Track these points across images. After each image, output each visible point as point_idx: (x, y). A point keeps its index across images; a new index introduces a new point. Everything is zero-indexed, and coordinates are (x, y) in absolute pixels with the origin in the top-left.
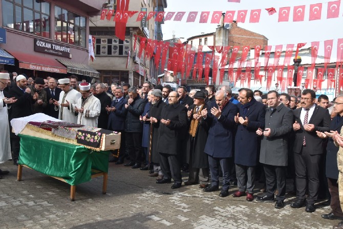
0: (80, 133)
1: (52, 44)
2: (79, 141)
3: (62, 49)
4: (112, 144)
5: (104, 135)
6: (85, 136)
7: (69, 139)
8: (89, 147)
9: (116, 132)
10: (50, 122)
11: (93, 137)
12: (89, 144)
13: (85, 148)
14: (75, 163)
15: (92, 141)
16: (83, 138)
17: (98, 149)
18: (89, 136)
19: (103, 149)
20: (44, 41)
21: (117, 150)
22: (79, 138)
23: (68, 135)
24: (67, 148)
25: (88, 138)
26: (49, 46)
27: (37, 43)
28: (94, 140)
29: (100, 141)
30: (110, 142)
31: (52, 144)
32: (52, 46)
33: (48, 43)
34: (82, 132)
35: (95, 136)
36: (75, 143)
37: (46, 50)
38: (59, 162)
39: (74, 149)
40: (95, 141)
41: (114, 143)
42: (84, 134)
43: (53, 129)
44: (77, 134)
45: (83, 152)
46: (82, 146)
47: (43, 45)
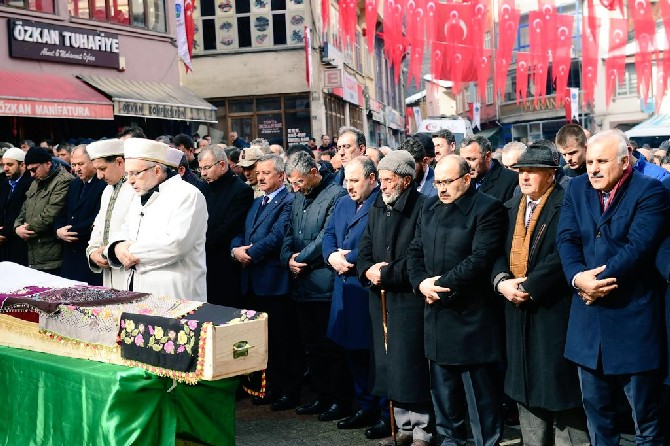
0: (130, 325)
1: (61, 29)
2: (130, 352)
3: (93, 43)
4: (236, 355)
5: (208, 327)
6: (147, 335)
7: (95, 347)
8: (158, 371)
9: (252, 313)
10: (34, 290)
11: (172, 334)
12: (160, 359)
13: (148, 377)
14: (119, 428)
15: (170, 349)
16: (140, 342)
17: (191, 378)
18: (158, 332)
19: (208, 374)
20: (37, 25)
21: (260, 372)
22: (128, 341)
23: (93, 334)
24: (88, 378)
25: (157, 342)
26: (52, 37)
27: (16, 33)
28: (177, 346)
29: (195, 349)
30: (230, 349)
31: (41, 367)
32: (62, 38)
33: (50, 27)
34: (137, 319)
35: (177, 332)
36: (115, 357)
37: (45, 52)
38: (67, 426)
39: (109, 383)
40: (181, 350)
41: (244, 353)
42: (142, 328)
43: (43, 317)
44: (121, 329)
45: (143, 389)
46: (139, 368)
47: (36, 37)
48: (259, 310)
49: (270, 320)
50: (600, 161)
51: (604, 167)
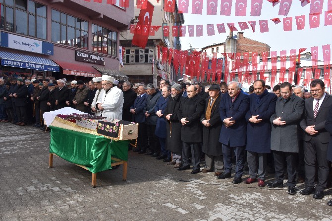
0: (100, 124)
1: (89, 54)
2: (100, 131)
3: (98, 58)
4: (129, 134)
5: (122, 125)
6: (105, 127)
7: (90, 130)
8: (107, 137)
10: (75, 114)
11: (111, 127)
12: (108, 134)
13: (104, 138)
14: (95, 152)
15: (111, 131)
16: (103, 129)
17: (116, 139)
18: (108, 126)
19: (121, 138)
20: (83, 52)
21: (135, 139)
22: (99, 128)
23: (90, 126)
24: (88, 138)
25: (107, 129)
26: (87, 56)
27: (77, 54)
29: (118, 131)
30: (127, 132)
31: (75, 135)
32: (89, 56)
33: (86, 53)
34: (102, 123)
35: (113, 126)
36: (95, 133)
37: (84, 59)
38: (82, 151)
39: (94, 139)
40: (114, 131)
41: (131, 134)
42: (103, 125)
43: (77, 121)
44: (98, 125)
45: (103, 142)
46: (102, 136)
47: (83, 56)
48: (136, 122)
49: (139, 125)
50: (232, 89)
51: (233, 91)
